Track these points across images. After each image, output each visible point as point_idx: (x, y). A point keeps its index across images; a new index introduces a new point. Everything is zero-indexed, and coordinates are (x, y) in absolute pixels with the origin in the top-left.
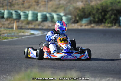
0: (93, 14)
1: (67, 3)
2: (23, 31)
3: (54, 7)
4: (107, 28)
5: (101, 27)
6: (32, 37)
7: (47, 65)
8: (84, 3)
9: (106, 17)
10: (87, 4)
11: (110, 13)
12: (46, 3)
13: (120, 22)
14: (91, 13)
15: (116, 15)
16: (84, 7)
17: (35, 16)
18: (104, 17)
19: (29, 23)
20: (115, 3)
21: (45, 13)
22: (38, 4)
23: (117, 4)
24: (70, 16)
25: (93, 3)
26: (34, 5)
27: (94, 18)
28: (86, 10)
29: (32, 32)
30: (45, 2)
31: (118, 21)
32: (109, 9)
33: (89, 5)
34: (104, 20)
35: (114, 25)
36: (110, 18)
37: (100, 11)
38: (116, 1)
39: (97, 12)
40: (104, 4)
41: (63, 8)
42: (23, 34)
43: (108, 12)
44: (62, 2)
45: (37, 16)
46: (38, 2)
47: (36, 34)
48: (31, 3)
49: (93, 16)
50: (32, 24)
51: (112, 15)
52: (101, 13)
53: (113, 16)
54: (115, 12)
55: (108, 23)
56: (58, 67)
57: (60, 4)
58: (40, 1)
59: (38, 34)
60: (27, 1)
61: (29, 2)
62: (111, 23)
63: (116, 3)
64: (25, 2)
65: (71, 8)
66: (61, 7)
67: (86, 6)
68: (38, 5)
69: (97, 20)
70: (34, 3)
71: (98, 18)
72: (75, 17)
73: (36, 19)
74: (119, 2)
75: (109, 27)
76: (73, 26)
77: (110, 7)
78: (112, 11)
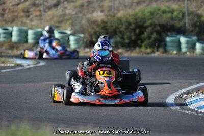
0: (121, 32)
1: (76, 13)
2: (3, 59)
3: (55, 19)
4: (145, 55)
5: (134, 54)
6: (18, 70)
7: (43, 117)
8: (106, 12)
9: (143, 36)
10: (111, 16)
11: (150, 28)
12: (42, 13)
13: (165, 45)
14: (118, 30)
15: (158, 33)
16: (105, 20)
17: (24, 35)
18: (138, 37)
19: (12, 46)
20: (157, 14)
21: (40, 30)
22: (27, 14)
23: (161, 15)
24: (82, 36)
25: (121, 14)
26: (22, 17)
27: (122, 38)
28: (109, 24)
29: (19, 62)
30: (40, 11)
31: (163, 44)
32: (148, 23)
33: (114, 16)
34: (139, 42)
35: (155, 50)
36: (149, 38)
37: (133, 26)
38: (159, 10)
39: (127, 28)
40: (139, 15)
41: (70, 21)
42: (2, 65)
43: (145, 28)
44: (67, 12)
45: (27, 35)
46: (28, 12)
47: (25, 65)
48: (16, 14)
49: (120, 35)
50: (18, 48)
51: (152, 33)
52: (134, 30)
53: (154, 36)
54: (158, 28)
55: (147, 48)
56: (62, 120)
57: (65, 15)
58: (31, 10)
59: (29, 65)
60: (9, 9)
61: (13, 12)
62: (150, 47)
63: (160, 12)
64: (7, 11)
65: (84, 22)
66: (68, 20)
67: (109, 17)
68: (28, 16)
69: (127, 41)
70: (22, 14)
71: (130, 38)
72: (91, 36)
73: (25, 40)
74: (164, 12)
75: (148, 53)
76: (87, 52)
77: (149, 20)
78: (153, 27)
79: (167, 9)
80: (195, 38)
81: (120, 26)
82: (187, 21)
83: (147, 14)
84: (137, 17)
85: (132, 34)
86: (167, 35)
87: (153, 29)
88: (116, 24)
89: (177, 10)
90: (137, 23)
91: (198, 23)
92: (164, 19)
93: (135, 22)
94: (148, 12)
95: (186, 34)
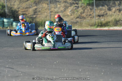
80: (12, 20)
82: (6, 11)
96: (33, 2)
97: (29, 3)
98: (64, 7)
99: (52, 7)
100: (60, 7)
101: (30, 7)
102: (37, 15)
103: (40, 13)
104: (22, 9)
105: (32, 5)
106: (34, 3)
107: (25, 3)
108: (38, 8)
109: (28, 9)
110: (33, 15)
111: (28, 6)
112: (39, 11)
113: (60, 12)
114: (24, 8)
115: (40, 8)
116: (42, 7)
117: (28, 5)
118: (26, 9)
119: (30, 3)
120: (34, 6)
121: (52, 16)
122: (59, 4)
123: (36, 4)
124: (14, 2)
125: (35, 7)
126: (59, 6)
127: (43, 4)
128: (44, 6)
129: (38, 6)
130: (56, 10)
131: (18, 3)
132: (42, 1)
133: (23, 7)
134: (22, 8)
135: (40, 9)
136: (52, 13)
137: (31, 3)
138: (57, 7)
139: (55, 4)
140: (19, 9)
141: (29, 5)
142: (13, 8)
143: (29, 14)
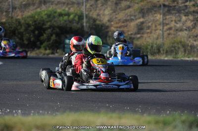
0: (21, 34)
4: (46, 56)
9: (42, 38)
11: (49, 30)
13: (64, 48)
14: (17, 32)
15: (58, 35)
18: (38, 38)
25: (19, 15)
27: (21, 39)
28: (7, 25)
31: (62, 45)
33: (12, 18)
34: (38, 43)
36: (49, 39)
37: (32, 27)
38: (55, 12)
39: (26, 29)
49: (19, 36)
51: (52, 35)
52: (33, 31)
53: (54, 37)
54: (58, 30)
55: (46, 49)
62: (49, 49)
63: (56, 15)
69: (26, 42)
71: (29, 39)
74: (61, 15)
75: (48, 54)
77: (47, 22)
78: (52, 29)
79: (63, 12)
81: (19, 27)
82: (85, 24)
83: (45, 17)
84: (35, 19)
85: (32, 36)
86: (66, 38)
87: (52, 31)
88: (15, 26)
89: (72, 13)
90: (35, 24)
91: (94, 26)
92: (62, 22)
93: (34, 23)
94: (45, 14)
95: (85, 37)
96: (138, 11)
97: (131, 12)
98: (194, 21)
99: (172, 21)
100: (186, 21)
101: (132, 20)
102: (143, 34)
103: (149, 31)
104: (117, 23)
105: (135, 16)
106: (140, 12)
107: (124, 11)
108: (146, 21)
109: (128, 23)
110: (136, 34)
111: (129, 18)
112: (149, 27)
113: (186, 30)
114: (121, 21)
115: (149, 22)
116: (154, 20)
117: (128, 16)
118: (124, 22)
119: (133, 12)
120: (140, 18)
121: (171, 36)
122: (185, 16)
123: (143, 13)
124: (104, 10)
125: (142, 20)
126: (184, 18)
127: (156, 15)
128: (157, 18)
129: (147, 18)
130: (178, 25)
131: (111, 12)
132: (155, 10)
133: (119, 18)
134: (117, 21)
135: (150, 24)
136: (172, 32)
137: (135, 12)
138: (180, 21)
139: (177, 15)
140: (112, 23)
141: (131, 16)
142: (100, 21)
143: (128, 31)
